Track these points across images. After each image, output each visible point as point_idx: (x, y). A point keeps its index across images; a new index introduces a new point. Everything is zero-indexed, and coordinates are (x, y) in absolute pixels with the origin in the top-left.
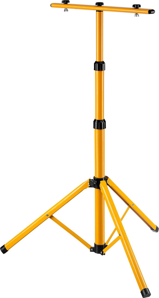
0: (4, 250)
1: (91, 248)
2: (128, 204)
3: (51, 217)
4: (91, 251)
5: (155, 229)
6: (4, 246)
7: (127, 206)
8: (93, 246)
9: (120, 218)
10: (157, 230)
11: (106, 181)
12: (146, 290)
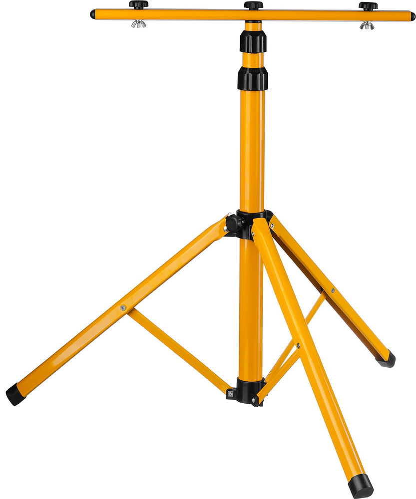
1: (229, 390)
2: (320, 289)
3: (132, 312)
4: (228, 398)
5: (386, 358)
7: (317, 294)
8: (234, 385)
10: (390, 361)
11: (268, 220)
12: (363, 478)
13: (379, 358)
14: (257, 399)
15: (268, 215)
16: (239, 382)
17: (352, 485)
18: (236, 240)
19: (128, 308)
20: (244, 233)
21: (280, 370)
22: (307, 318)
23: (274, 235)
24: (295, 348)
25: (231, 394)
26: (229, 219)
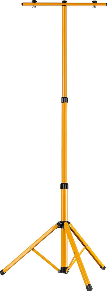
0: (2, 273)
2: (84, 246)
3: (33, 249)
4: (58, 272)
5: (103, 267)
6: (2, 270)
7: (83, 247)
8: (60, 269)
9: (79, 253)
10: (104, 268)
11: (69, 224)
12: (89, 285)
13: (101, 267)
14: (66, 272)
15: (69, 223)
16: (61, 268)
17: (87, 287)
18: (60, 229)
19: (32, 248)
20: (62, 227)
21: (71, 264)
22: (80, 253)
23: (70, 228)
24: (75, 258)
25: (59, 271)
26: (58, 223)
